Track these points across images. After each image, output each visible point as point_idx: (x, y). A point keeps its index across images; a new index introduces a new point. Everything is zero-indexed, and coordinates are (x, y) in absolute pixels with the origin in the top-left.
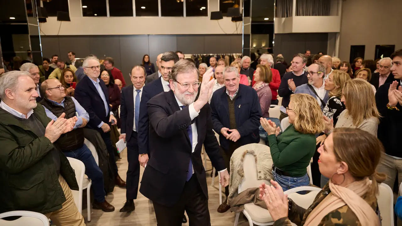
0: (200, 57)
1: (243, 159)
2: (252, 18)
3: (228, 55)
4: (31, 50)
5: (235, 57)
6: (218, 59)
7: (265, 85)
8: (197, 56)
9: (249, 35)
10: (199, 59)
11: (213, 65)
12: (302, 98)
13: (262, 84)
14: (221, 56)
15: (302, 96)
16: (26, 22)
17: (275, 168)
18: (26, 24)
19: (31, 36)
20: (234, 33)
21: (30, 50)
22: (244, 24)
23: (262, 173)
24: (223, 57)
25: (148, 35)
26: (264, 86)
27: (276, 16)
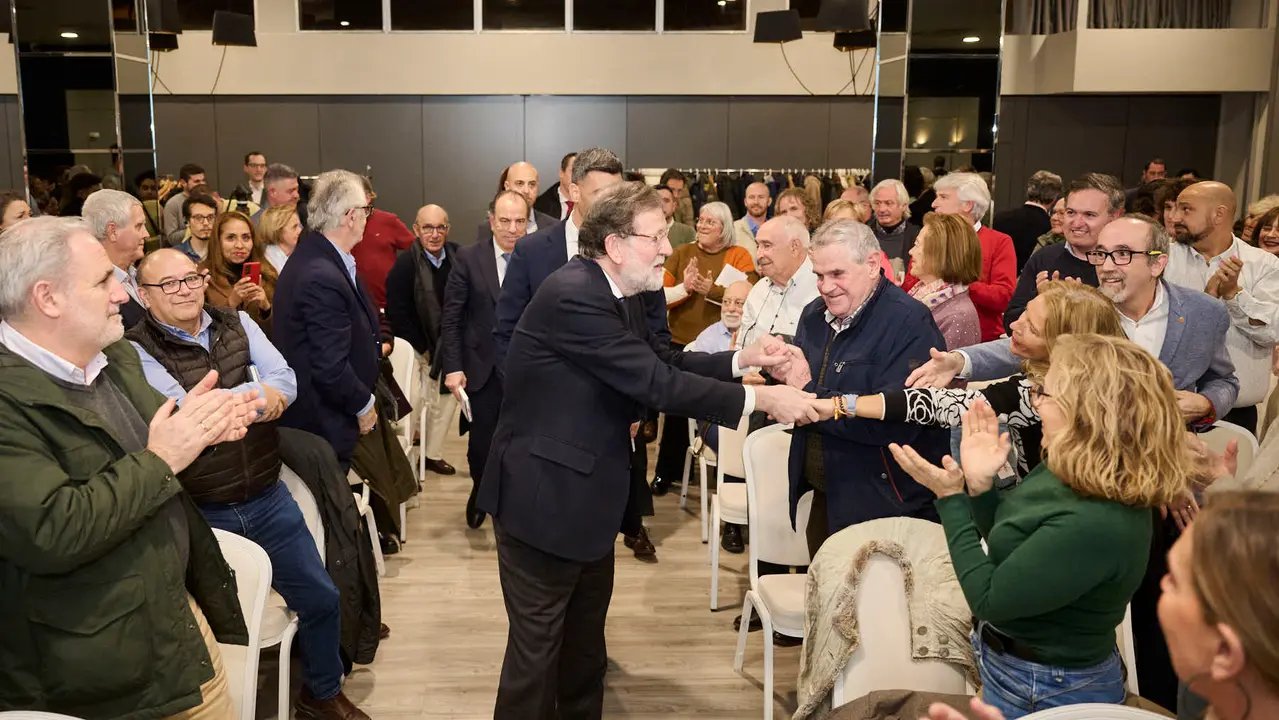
0: (711, 179)
1: (857, 577)
2: (914, 35)
3: (816, 175)
4: (119, 144)
5: (844, 183)
6: (777, 188)
7: (953, 292)
8: (698, 176)
9: (903, 98)
10: (706, 188)
11: (760, 211)
12: (1096, 355)
13: (941, 289)
14: (790, 178)
15: (1099, 344)
16: (108, 47)
17: (981, 625)
18: (110, 55)
19: (121, 97)
20: (841, 94)
21: (116, 146)
22: (881, 59)
23: (932, 633)
24: (799, 181)
25: (525, 96)
26: (949, 296)
27: (1009, 30)
